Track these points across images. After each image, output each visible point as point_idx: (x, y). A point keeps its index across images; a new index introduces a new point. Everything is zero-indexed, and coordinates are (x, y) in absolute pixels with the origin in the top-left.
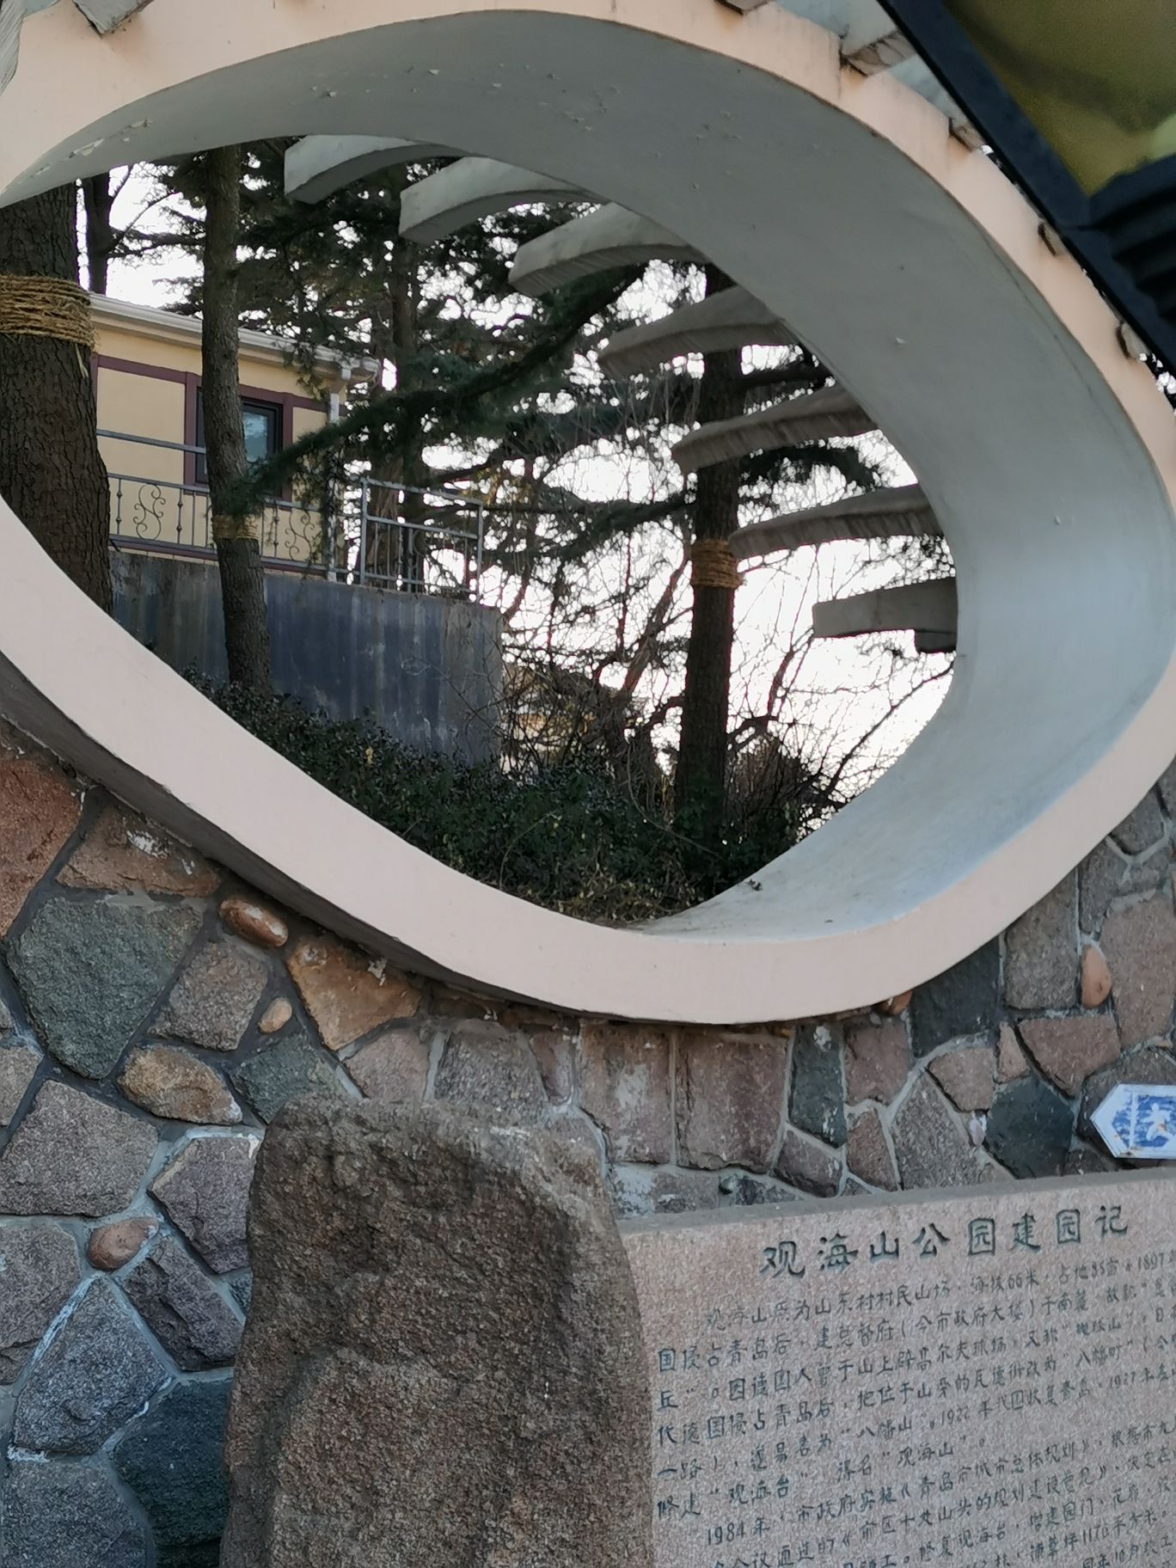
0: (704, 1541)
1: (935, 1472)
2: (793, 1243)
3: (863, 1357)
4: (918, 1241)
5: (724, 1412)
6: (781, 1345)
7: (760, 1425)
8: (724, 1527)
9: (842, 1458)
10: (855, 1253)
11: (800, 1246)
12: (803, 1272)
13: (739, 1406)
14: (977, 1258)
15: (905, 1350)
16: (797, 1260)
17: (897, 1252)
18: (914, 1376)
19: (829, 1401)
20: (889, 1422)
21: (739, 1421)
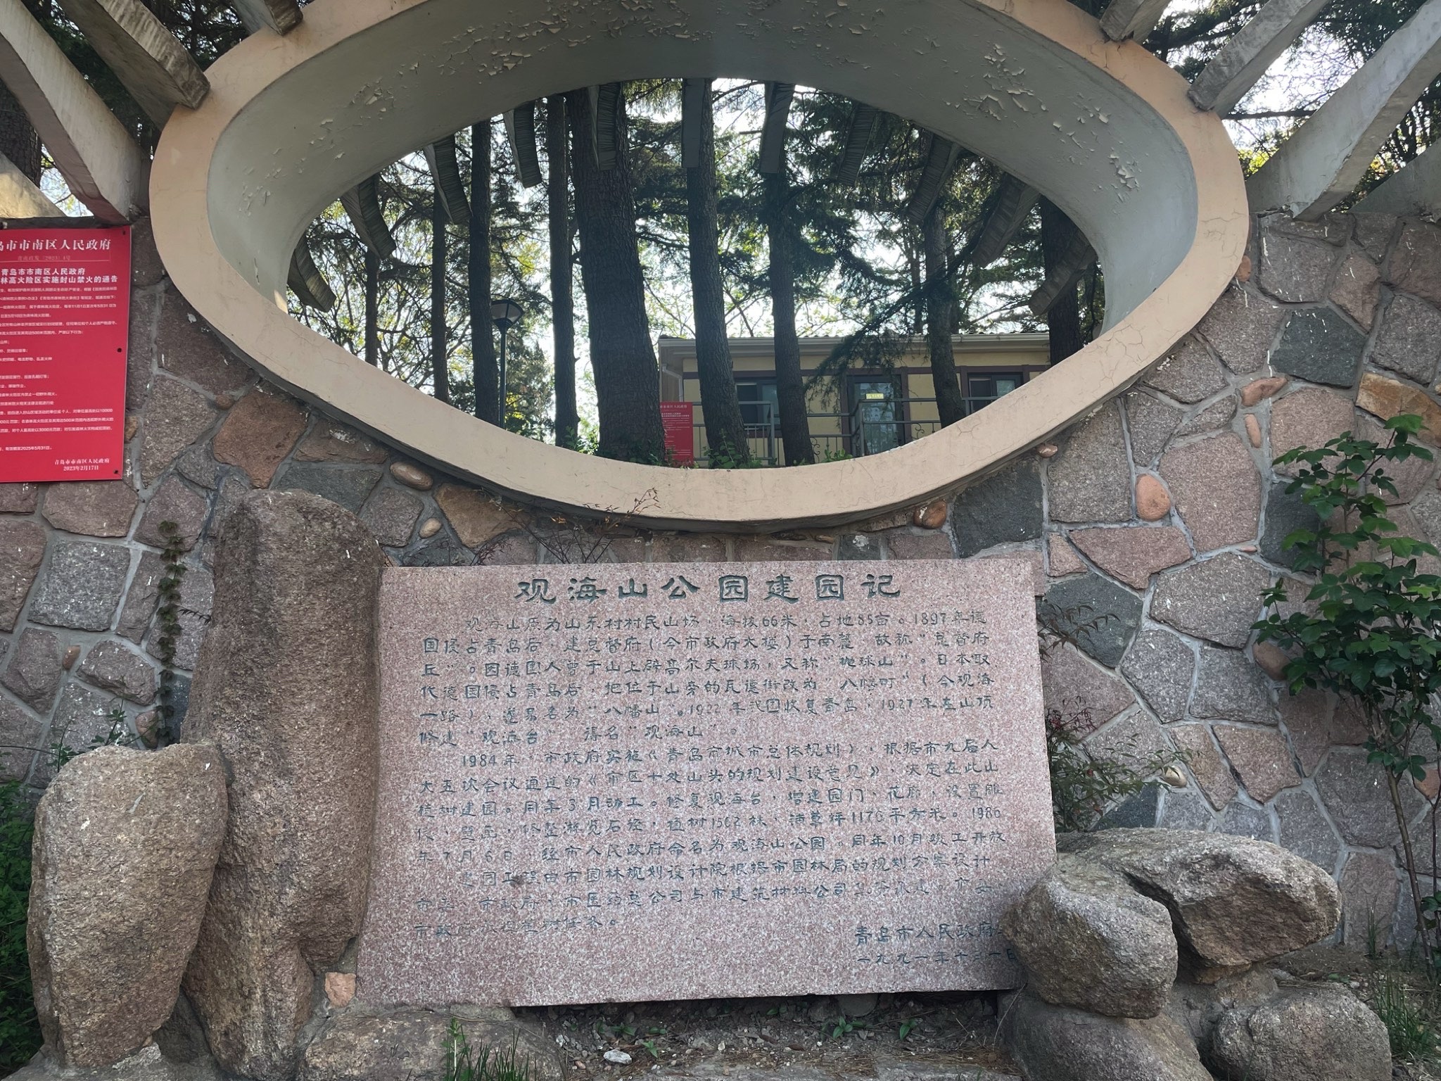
0: (459, 763)
1: (684, 745)
2: (545, 581)
3: (610, 660)
4: (666, 587)
5: (479, 682)
6: (532, 646)
7: (511, 694)
8: (478, 757)
9: (589, 725)
10: (604, 591)
11: (552, 583)
12: (554, 600)
13: (493, 681)
14: (727, 603)
15: (653, 659)
16: (549, 592)
17: (645, 594)
18: (661, 677)
19: (577, 686)
20: (636, 707)
21: (493, 691)
